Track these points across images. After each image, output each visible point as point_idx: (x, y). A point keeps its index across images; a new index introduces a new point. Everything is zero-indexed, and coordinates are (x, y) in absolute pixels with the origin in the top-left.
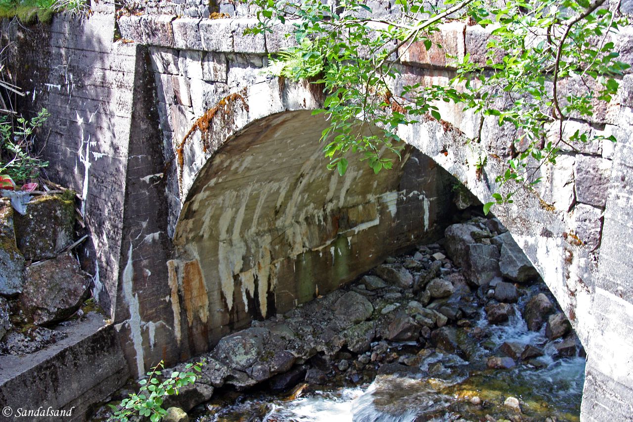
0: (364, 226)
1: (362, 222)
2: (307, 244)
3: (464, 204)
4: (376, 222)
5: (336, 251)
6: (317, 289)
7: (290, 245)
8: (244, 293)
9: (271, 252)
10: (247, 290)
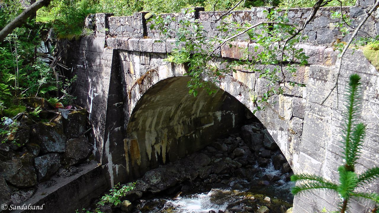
0: (207, 126)
1: (207, 124)
2: (183, 133)
3: (249, 117)
4: (213, 124)
5: (195, 136)
6: (187, 152)
7: (176, 133)
8: (156, 154)
9: (167, 136)
10: (157, 152)
